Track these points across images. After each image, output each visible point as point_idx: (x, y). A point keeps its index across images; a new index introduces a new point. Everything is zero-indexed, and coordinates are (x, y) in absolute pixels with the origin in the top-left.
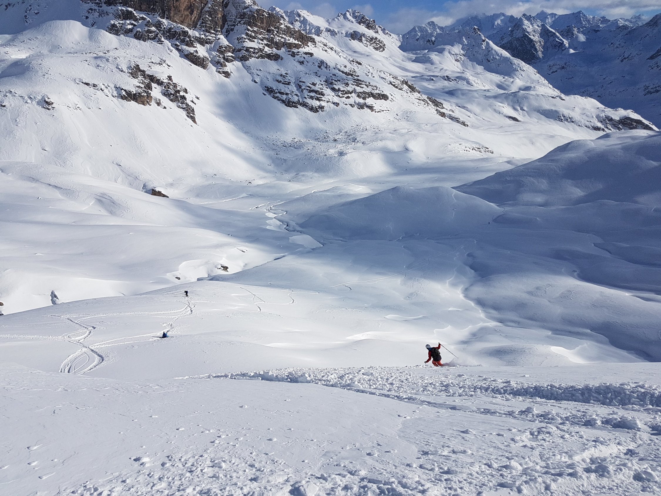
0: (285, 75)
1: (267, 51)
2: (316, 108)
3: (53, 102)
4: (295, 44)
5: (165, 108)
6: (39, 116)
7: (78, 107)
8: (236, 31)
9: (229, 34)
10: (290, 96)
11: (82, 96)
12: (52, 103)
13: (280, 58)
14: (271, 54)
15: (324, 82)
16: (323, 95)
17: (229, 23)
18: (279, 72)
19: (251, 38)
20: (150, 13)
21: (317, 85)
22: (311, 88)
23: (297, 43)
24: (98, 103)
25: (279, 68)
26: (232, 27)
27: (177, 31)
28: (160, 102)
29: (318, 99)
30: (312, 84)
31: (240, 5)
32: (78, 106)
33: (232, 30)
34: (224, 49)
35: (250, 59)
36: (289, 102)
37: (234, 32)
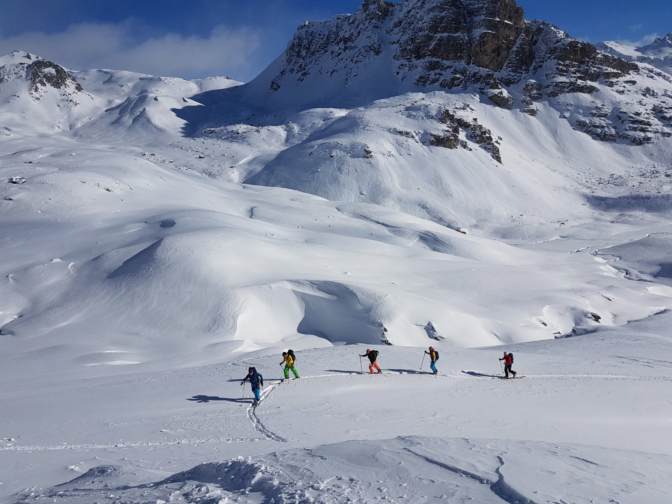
0: (601, 107)
1: (580, 84)
2: (640, 140)
3: (371, 150)
4: (613, 73)
5: (471, 150)
6: (359, 164)
7: (392, 155)
8: (545, 67)
9: (536, 71)
10: (606, 129)
11: (396, 144)
12: (371, 152)
13: (595, 90)
14: (585, 87)
15: (651, 111)
16: (650, 125)
17: (537, 60)
18: (594, 105)
19: (561, 73)
20: (456, 61)
21: (642, 115)
22: (634, 118)
23: (617, 71)
24: (409, 150)
25: (594, 100)
26: (540, 64)
27: (482, 75)
28: (466, 144)
29: (643, 130)
30: (635, 114)
31: (550, 41)
32: (391, 153)
33: (540, 66)
34: (530, 87)
35: (559, 95)
36: (605, 135)
37: (542, 68)
